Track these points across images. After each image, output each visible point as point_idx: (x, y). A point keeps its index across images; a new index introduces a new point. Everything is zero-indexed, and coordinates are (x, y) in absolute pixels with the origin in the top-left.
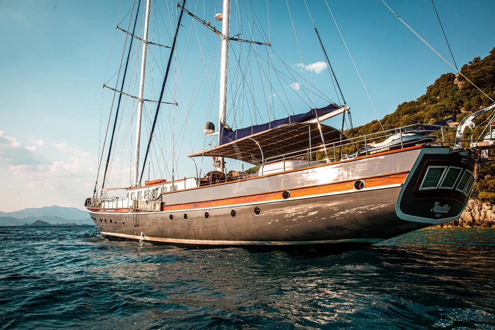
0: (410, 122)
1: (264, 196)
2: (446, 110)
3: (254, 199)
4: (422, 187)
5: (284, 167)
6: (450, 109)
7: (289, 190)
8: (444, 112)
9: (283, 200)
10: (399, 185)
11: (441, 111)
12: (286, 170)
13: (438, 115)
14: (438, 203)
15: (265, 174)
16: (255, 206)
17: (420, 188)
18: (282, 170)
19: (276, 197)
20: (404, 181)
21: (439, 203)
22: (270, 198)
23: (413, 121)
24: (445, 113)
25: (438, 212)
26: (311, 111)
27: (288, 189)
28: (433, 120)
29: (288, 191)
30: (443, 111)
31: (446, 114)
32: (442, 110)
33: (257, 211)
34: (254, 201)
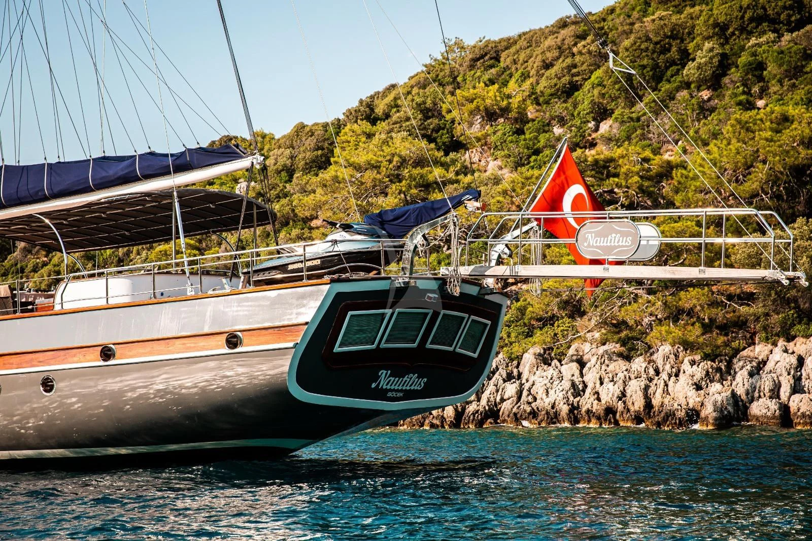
0: (647, 49)
1: (62, 353)
2: (760, 12)
3: (41, 360)
4: (340, 346)
5: (107, 295)
6: (774, 9)
7: (114, 344)
8: (751, 20)
9: (102, 363)
10: (291, 345)
11: (743, 17)
12: (112, 302)
13: (731, 30)
14: (386, 374)
15: (67, 306)
16: (45, 374)
17: (337, 349)
18: (102, 302)
19: (88, 358)
20: (300, 338)
21: (389, 372)
22: (75, 359)
23: (656, 43)
24: (754, 24)
25: (392, 387)
26: (183, 154)
27: (113, 342)
28: (711, 50)
29: (112, 346)
30: (747, 16)
31: (757, 27)
32: (745, 12)
33: (48, 385)
34: (42, 364)
